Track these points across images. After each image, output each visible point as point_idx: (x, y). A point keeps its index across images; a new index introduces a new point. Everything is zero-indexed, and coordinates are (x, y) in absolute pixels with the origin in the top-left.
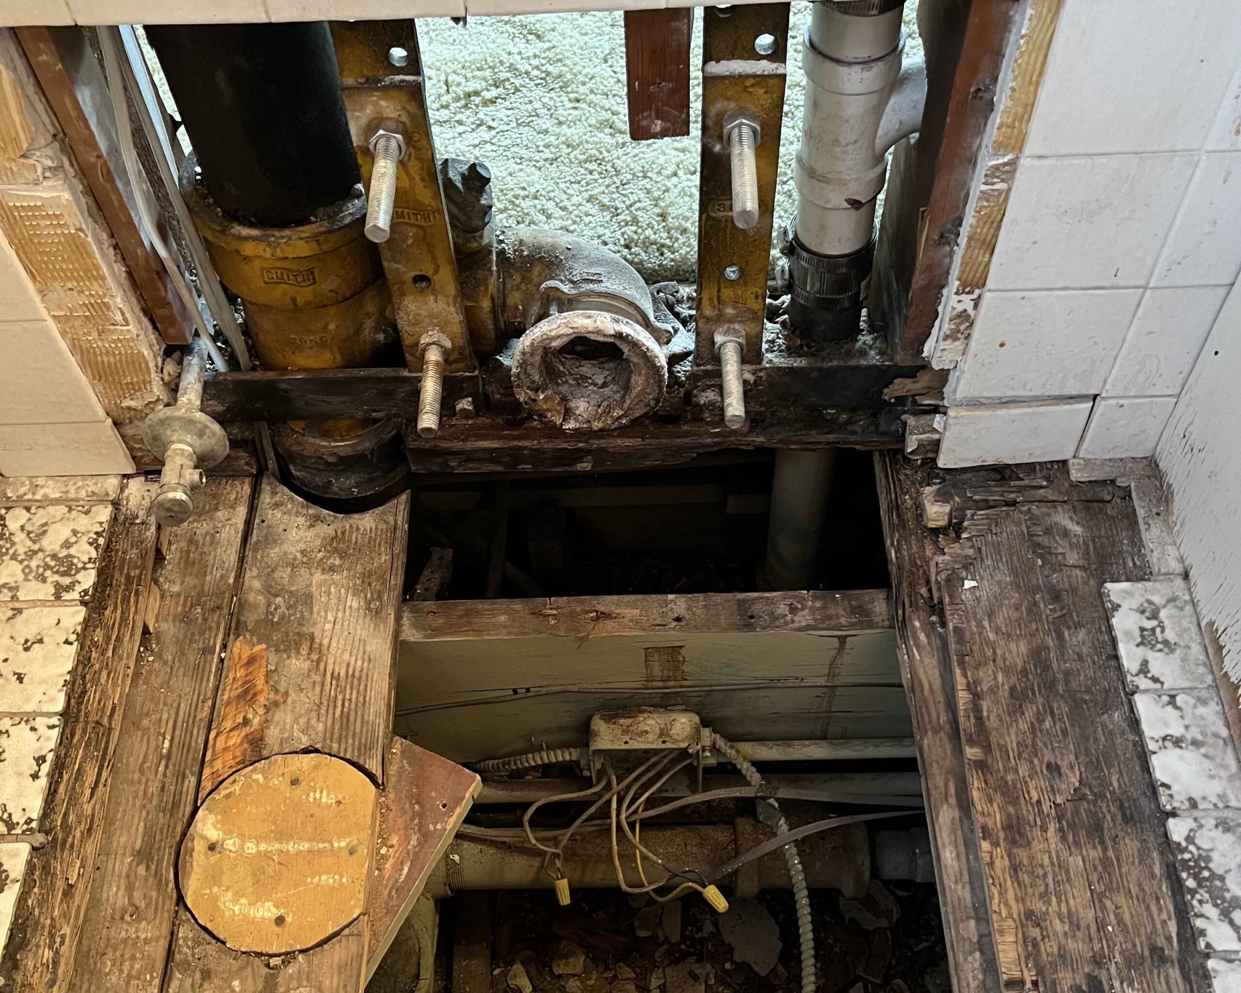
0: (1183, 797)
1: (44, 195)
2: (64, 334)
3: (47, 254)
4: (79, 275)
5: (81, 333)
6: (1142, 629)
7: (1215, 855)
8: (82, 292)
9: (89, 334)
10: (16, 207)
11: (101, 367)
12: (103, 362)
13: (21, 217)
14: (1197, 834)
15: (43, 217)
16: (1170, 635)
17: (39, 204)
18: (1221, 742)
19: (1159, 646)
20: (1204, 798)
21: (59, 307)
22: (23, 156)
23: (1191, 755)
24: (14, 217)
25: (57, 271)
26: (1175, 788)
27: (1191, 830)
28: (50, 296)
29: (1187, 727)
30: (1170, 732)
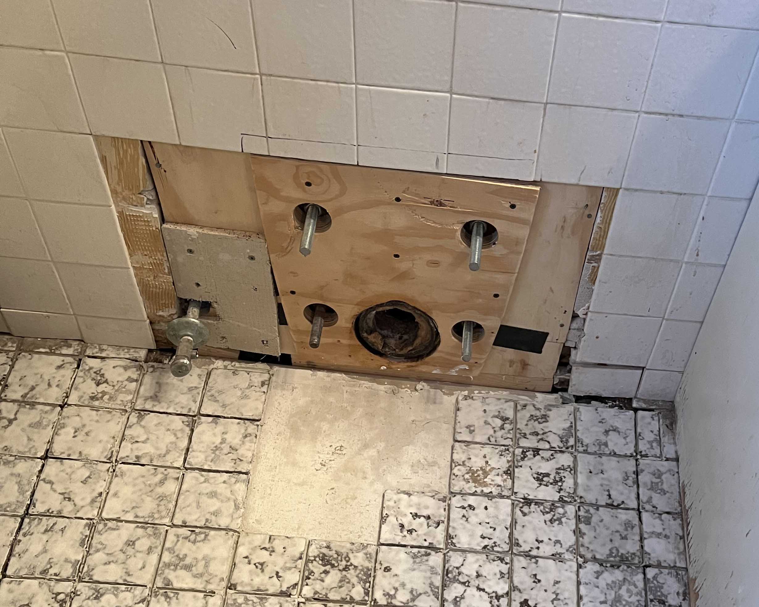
0: (655, 560)
1: (144, 211)
2: (136, 275)
3: (138, 238)
4: (152, 250)
5: (145, 276)
6: (652, 483)
7: (665, 586)
8: (151, 257)
9: (149, 277)
10: (130, 215)
11: (151, 293)
12: (152, 291)
13: (130, 219)
14: (659, 576)
15: (141, 221)
16: (665, 487)
17: (141, 215)
18: (679, 537)
19: (659, 491)
20: (665, 561)
21: (137, 262)
22: (140, 194)
23: (663, 541)
24: (127, 219)
25: (141, 246)
26: (653, 555)
27: (656, 574)
28: (134, 257)
29: (664, 529)
30: (655, 530)
